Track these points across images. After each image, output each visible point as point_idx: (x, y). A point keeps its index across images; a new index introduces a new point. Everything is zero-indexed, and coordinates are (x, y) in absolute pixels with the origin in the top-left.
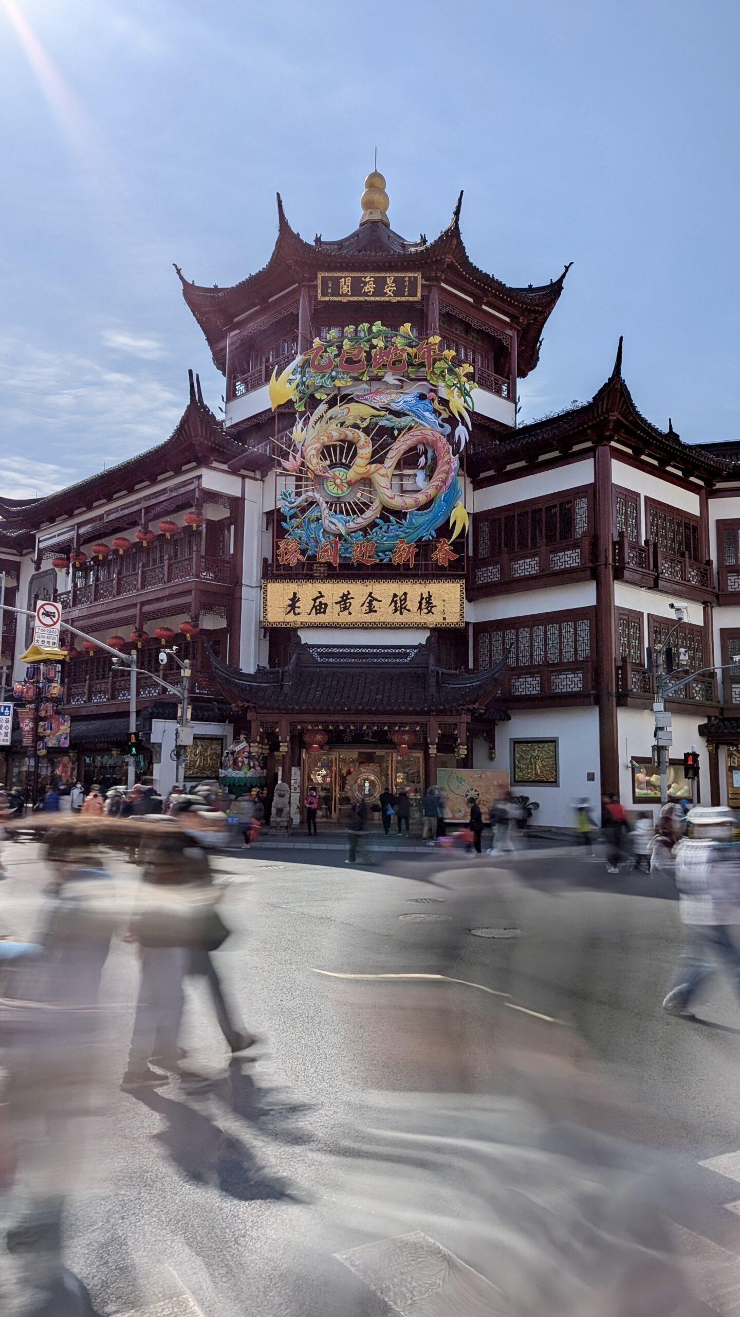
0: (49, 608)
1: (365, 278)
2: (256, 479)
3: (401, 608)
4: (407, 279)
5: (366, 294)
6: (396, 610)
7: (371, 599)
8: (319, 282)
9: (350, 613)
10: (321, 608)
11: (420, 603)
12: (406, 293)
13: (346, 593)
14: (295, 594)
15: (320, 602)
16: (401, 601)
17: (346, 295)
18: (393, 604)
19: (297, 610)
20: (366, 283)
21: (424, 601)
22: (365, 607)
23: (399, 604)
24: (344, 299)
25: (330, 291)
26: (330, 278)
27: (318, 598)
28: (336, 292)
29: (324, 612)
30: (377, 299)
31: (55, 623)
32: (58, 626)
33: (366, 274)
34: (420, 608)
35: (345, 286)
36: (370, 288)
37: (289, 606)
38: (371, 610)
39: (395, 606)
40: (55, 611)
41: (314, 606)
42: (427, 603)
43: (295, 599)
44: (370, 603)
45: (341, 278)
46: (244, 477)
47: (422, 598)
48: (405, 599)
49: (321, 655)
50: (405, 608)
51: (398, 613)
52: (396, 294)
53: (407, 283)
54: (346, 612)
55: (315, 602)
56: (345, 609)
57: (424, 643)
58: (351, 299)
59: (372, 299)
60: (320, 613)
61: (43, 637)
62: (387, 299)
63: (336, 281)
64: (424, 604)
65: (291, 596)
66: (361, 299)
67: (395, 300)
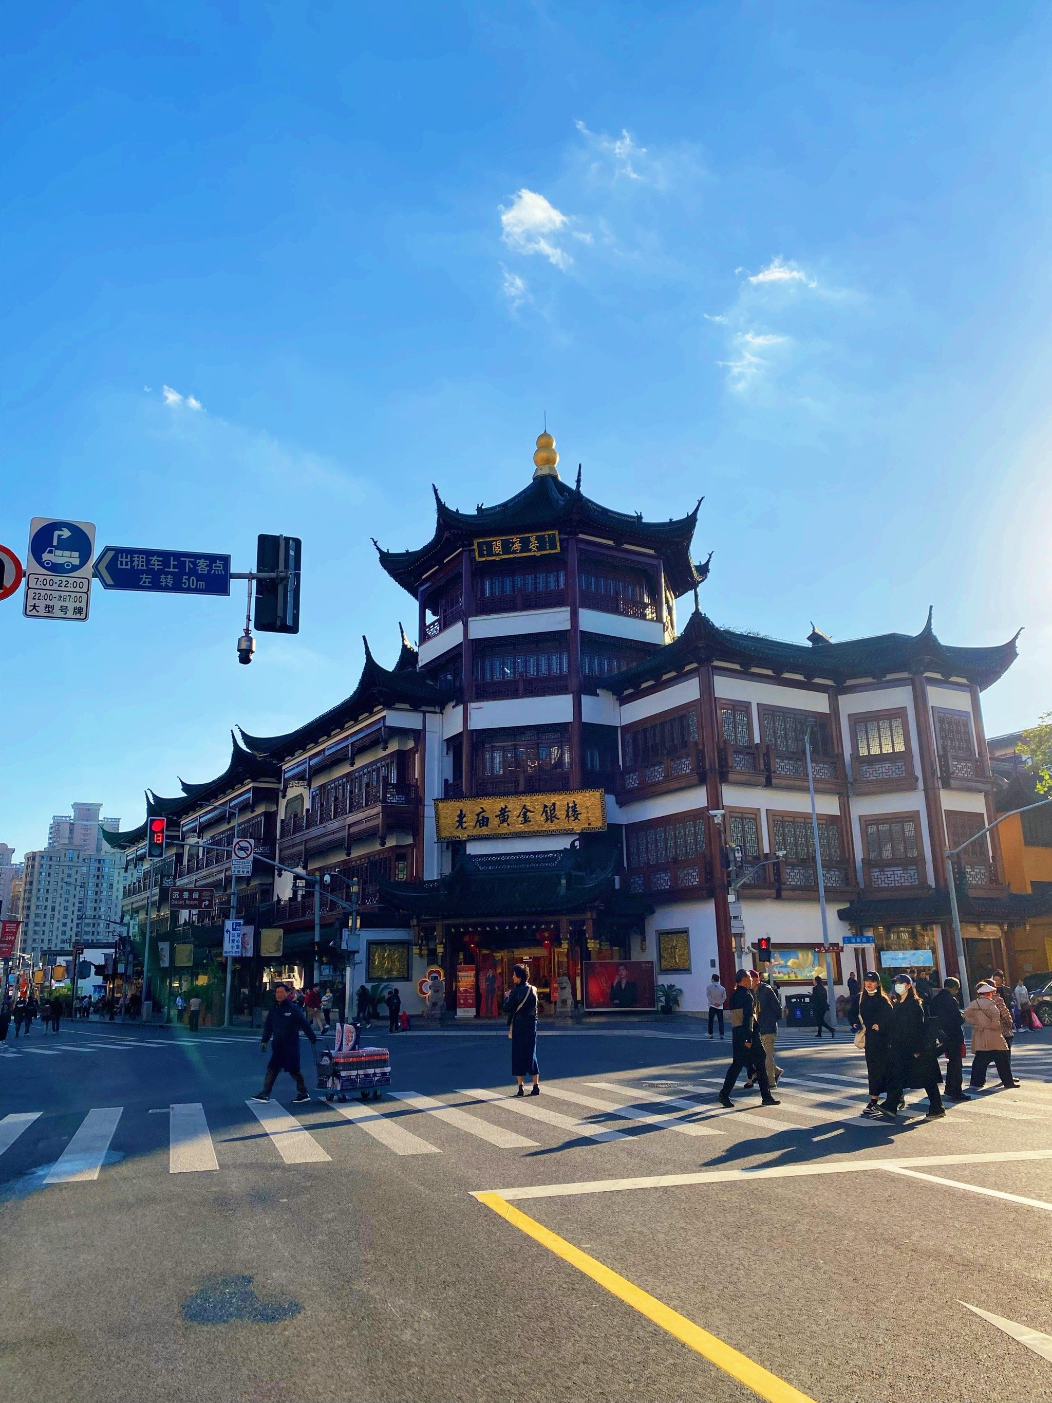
0: (244, 844)
1: (513, 539)
2: (435, 713)
3: (552, 817)
4: (547, 536)
5: (515, 552)
6: (547, 820)
7: (525, 810)
8: (475, 547)
9: (508, 825)
10: (484, 822)
11: (568, 811)
12: (548, 548)
13: (504, 807)
14: (461, 811)
15: (483, 817)
16: (551, 811)
17: (499, 555)
18: (544, 814)
19: (464, 825)
20: (513, 543)
21: (570, 809)
22: (521, 819)
23: (549, 814)
24: (497, 558)
25: (485, 552)
26: (484, 543)
27: (481, 813)
28: (490, 554)
29: (487, 825)
30: (525, 554)
31: (248, 856)
32: (251, 858)
33: (513, 537)
34: (568, 816)
35: (497, 548)
36: (517, 546)
37: (457, 821)
38: (526, 820)
39: (546, 815)
40: (247, 845)
41: (478, 821)
42: (573, 812)
43: (461, 816)
44: (525, 814)
45: (493, 541)
46: (424, 713)
47: (569, 807)
48: (554, 809)
49: (482, 863)
50: (555, 817)
51: (549, 821)
52: (539, 549)
53: (547, 539)
54: (505, 824)
55: (479, 817)
56: (504, 821)
57: (568, 847)
58: (503, 557)
59: (520, 555)
60: (483, 826)
61: (239, 868)
62: (533, 554)
63: (489, 545)
64: (570, 813)
65: (459, 812)
66: (511, 556)
67: (538, 554)
